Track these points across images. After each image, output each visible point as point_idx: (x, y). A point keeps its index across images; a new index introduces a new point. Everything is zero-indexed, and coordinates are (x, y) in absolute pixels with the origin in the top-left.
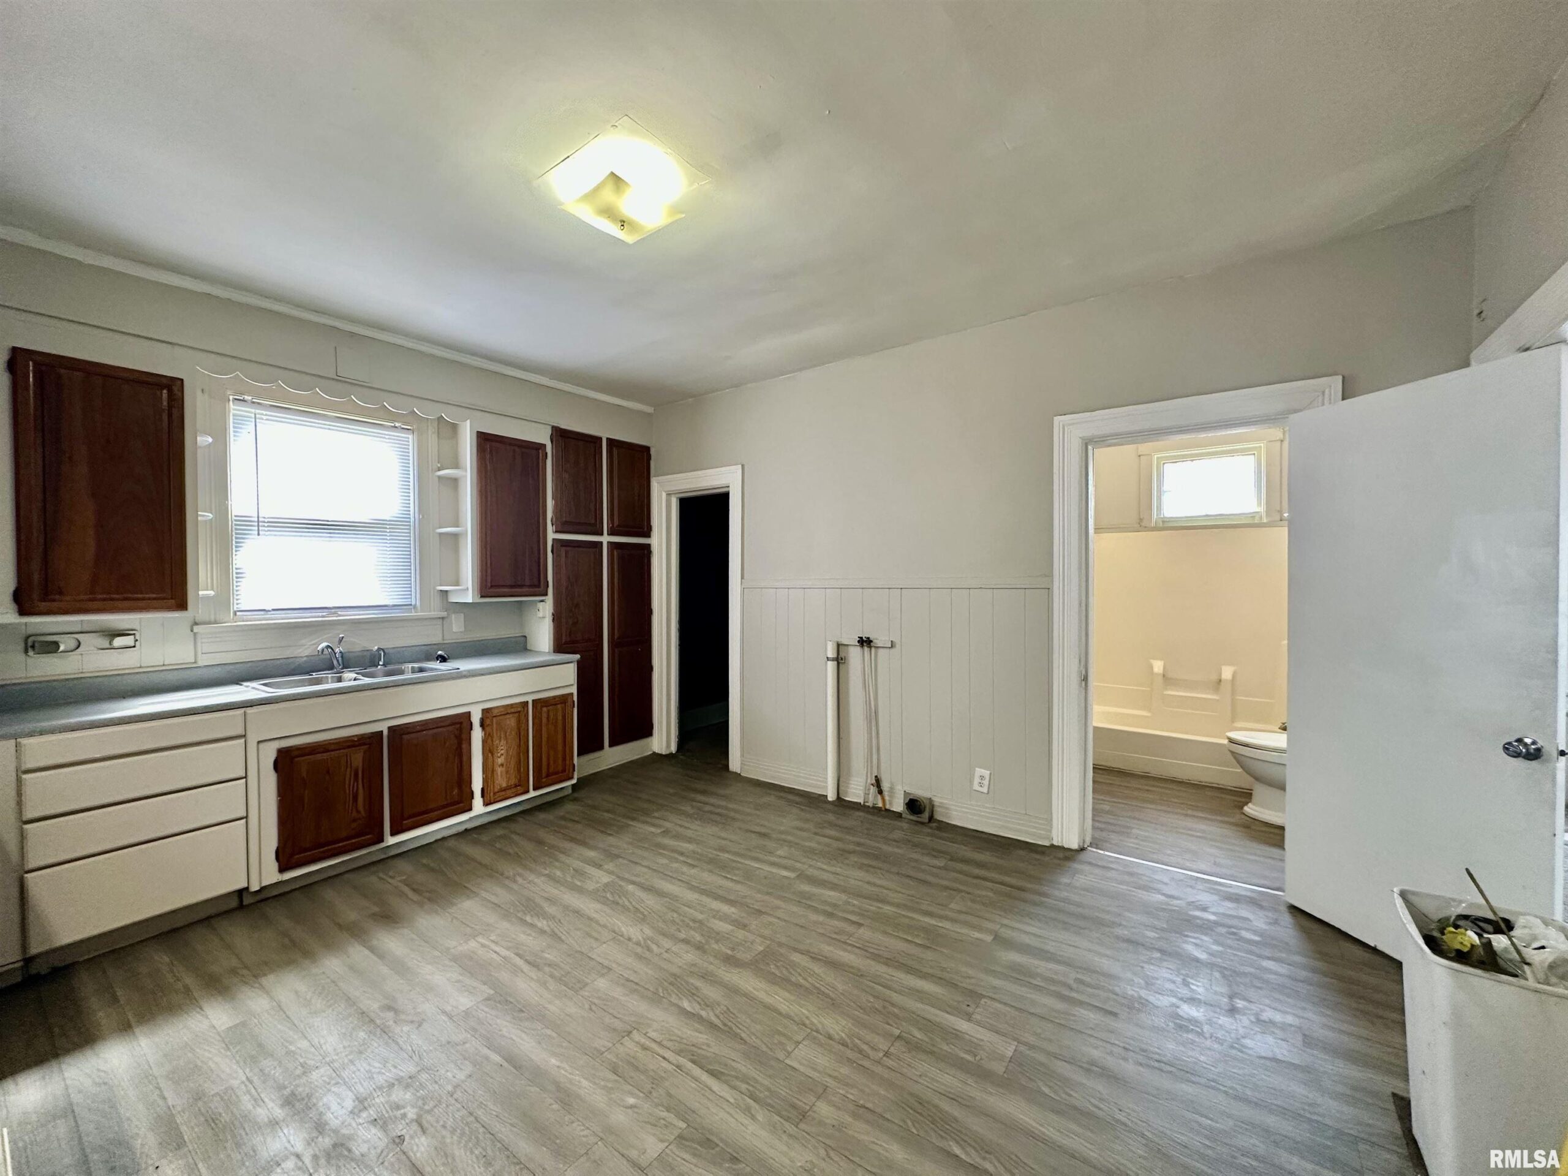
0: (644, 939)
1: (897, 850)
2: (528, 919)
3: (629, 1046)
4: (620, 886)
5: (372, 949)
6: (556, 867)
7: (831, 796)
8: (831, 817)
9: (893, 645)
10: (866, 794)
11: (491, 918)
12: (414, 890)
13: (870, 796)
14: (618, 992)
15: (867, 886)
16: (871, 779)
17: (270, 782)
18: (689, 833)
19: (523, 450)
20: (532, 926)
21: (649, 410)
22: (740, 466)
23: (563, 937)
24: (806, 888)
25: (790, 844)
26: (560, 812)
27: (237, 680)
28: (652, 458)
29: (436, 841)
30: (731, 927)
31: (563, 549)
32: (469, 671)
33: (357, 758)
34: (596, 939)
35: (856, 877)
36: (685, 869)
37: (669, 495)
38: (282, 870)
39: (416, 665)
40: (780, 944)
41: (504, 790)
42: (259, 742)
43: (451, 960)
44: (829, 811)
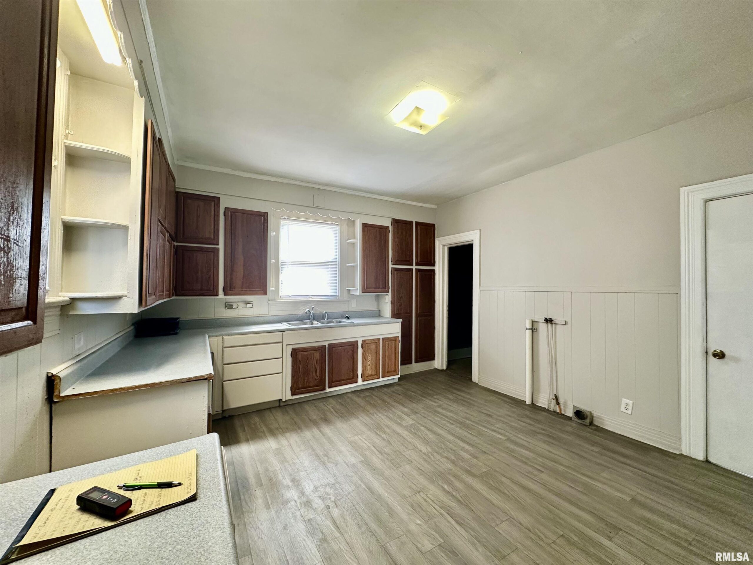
0: (428, 453)
1: (568, 437)
2: (378, 432)
3: (418, 498)
4: (418, 426)
5: (320, 431)
6: (390, 413)
7: (528, 402)
8: (527, 413)
9: (566, 323)
10: (549, 404)
11: (364, 429)
12: (335, 411)
13: (552, 405)
14: (415, 473)
15: (548, 453)
16: (553, 396)
17: (289, 359)
18: (451, 408)
19: (380, 230)
20: (380, 436)
21: (435, 207)
22: (479, 231)
23: (392, 444)
24: (512, 446)
25: (504, 422)
26: (392, 389)
27: (280, 322)
28: (436, 229)
29: (344, 393)
30: (469, 457)
31: (396, 273)
32: (358, 323)
33: (317, 355)
34: (406, 447)
35: (542, 447)
36: (448, 425)
37: (444, 246)
38: (293, 394)
39: (338, 320)
40: (495, 471)
41: (371, 375)
42: (287, 345)
43: (348, 442)
44: (526, 409)
